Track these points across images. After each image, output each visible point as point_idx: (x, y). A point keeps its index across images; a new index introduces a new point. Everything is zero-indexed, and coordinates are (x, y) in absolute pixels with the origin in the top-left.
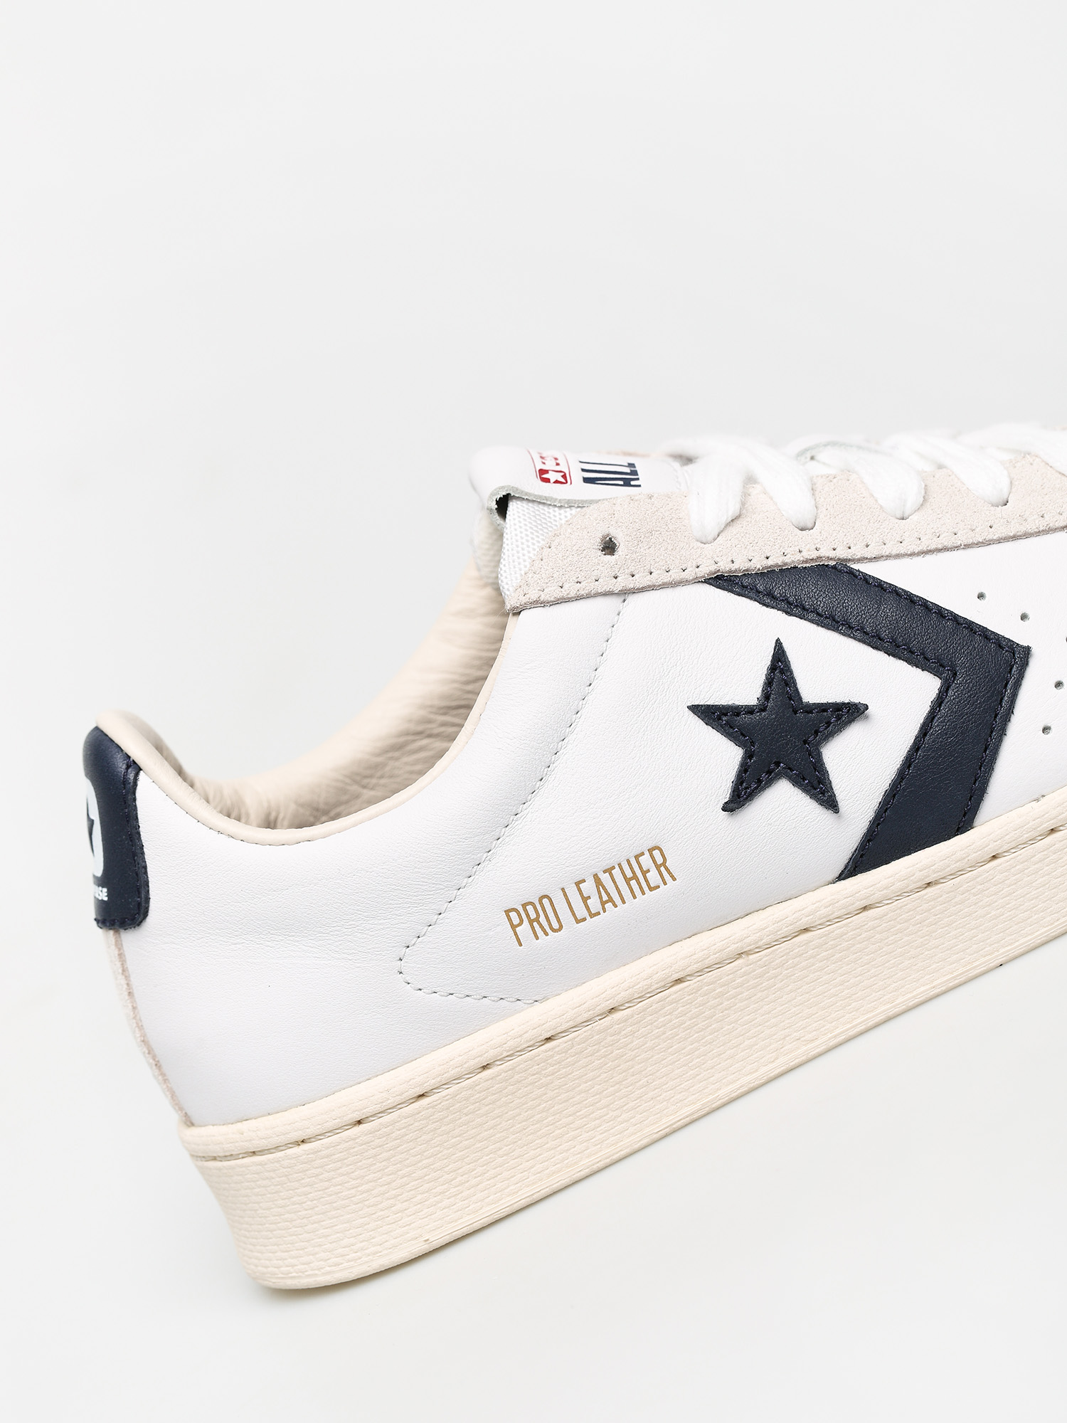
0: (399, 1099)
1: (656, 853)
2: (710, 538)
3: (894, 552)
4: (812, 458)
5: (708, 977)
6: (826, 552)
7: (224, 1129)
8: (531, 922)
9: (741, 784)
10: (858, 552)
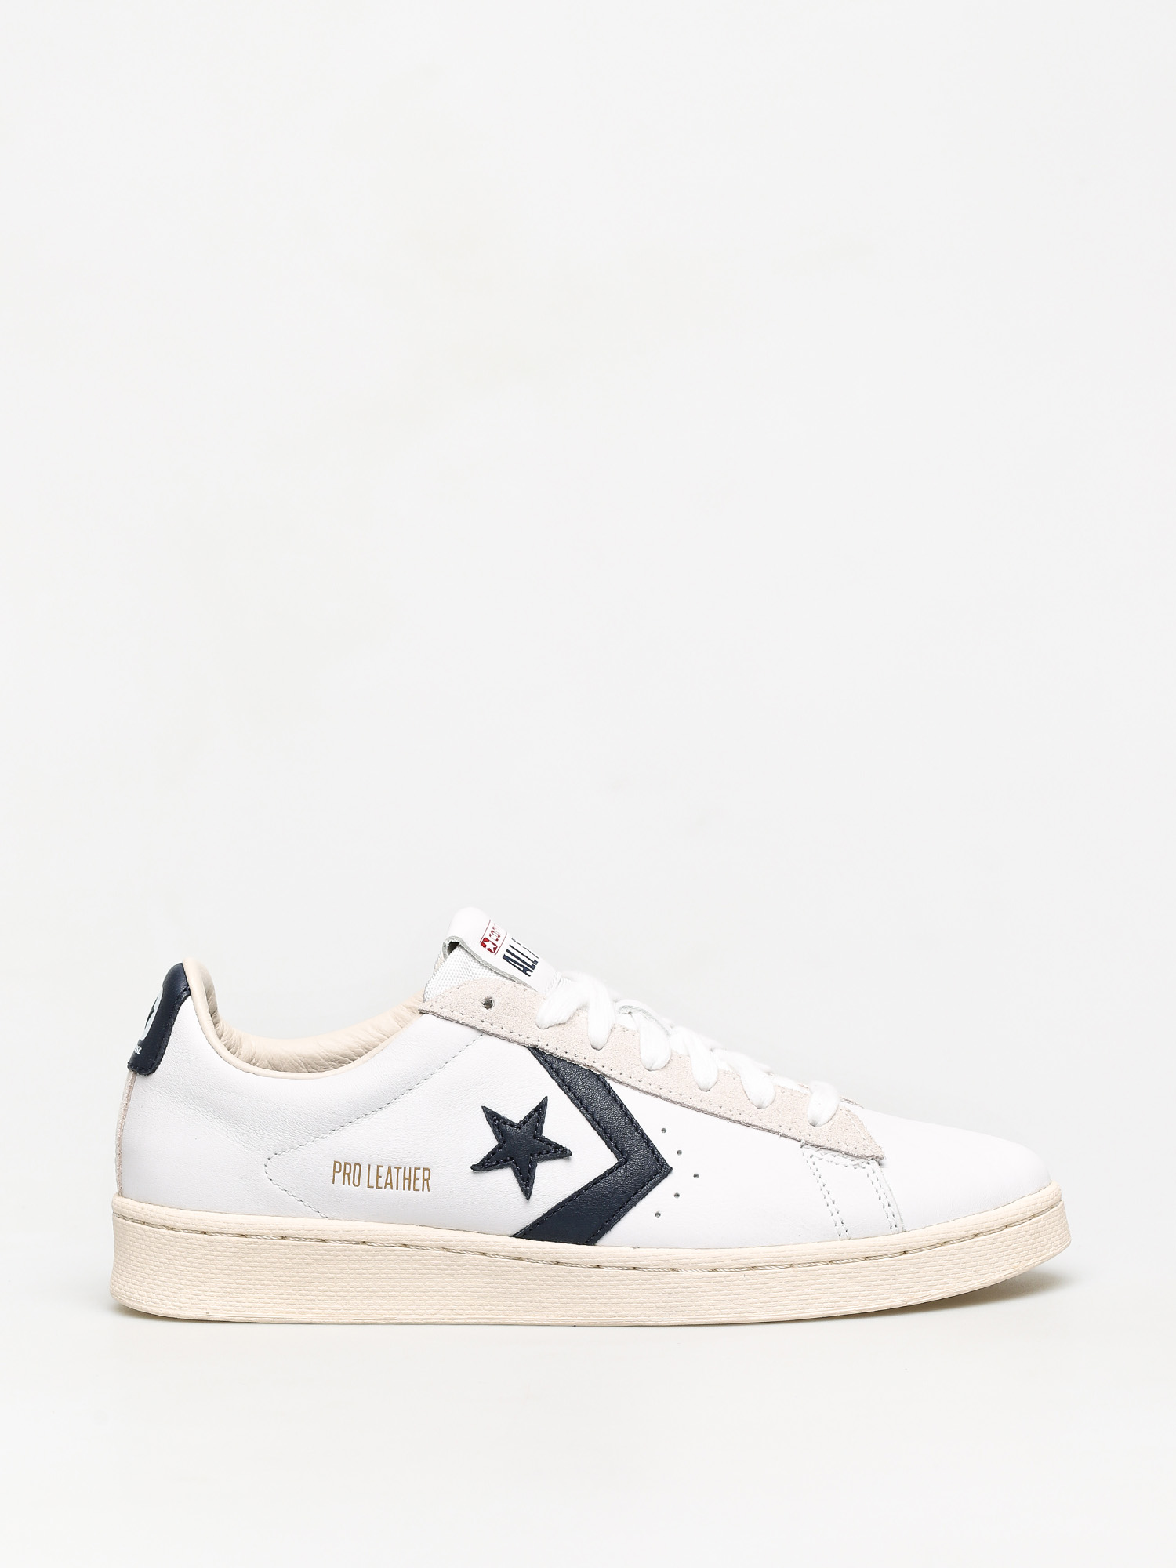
0: (231, 1231)
1: (427, 1172)
2: (543, 1027)
3: (632, 1085)
4: (630, 1013)
5: (421, 1252)
6: (598, 1066)
7: (136, 1203)
8: (345, 1174)
9: (488, 1159)
10: (614, 1074)
